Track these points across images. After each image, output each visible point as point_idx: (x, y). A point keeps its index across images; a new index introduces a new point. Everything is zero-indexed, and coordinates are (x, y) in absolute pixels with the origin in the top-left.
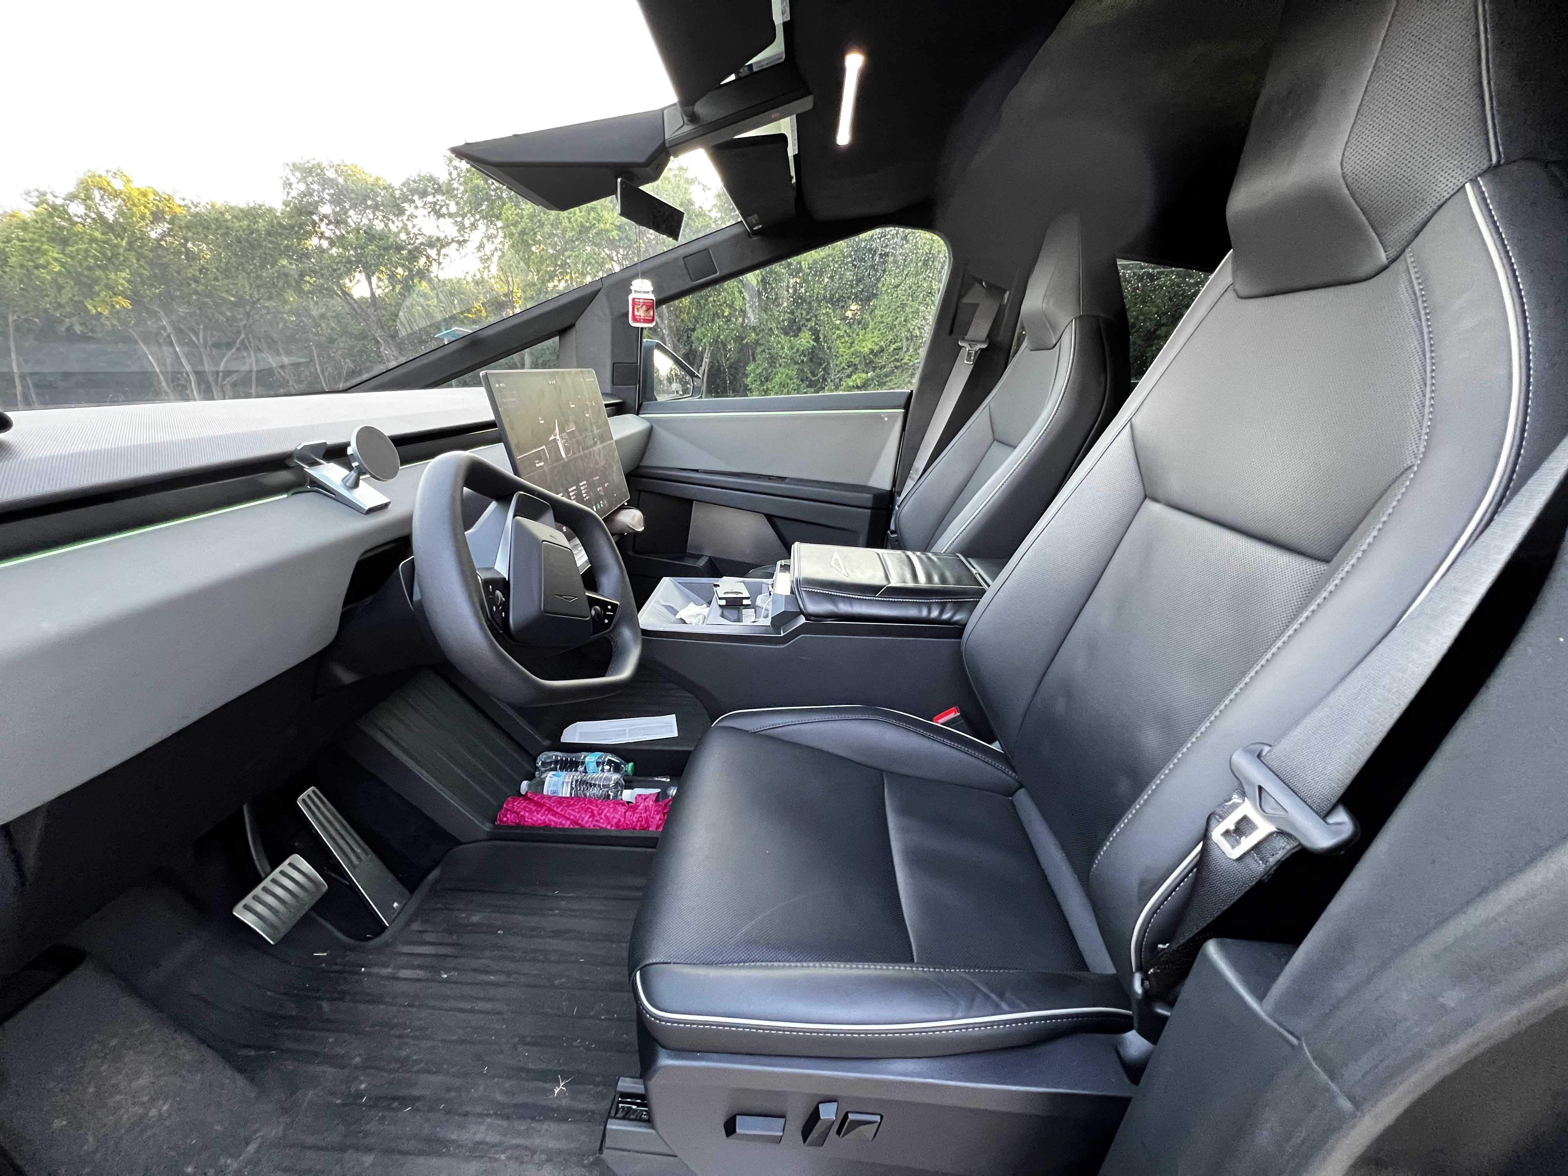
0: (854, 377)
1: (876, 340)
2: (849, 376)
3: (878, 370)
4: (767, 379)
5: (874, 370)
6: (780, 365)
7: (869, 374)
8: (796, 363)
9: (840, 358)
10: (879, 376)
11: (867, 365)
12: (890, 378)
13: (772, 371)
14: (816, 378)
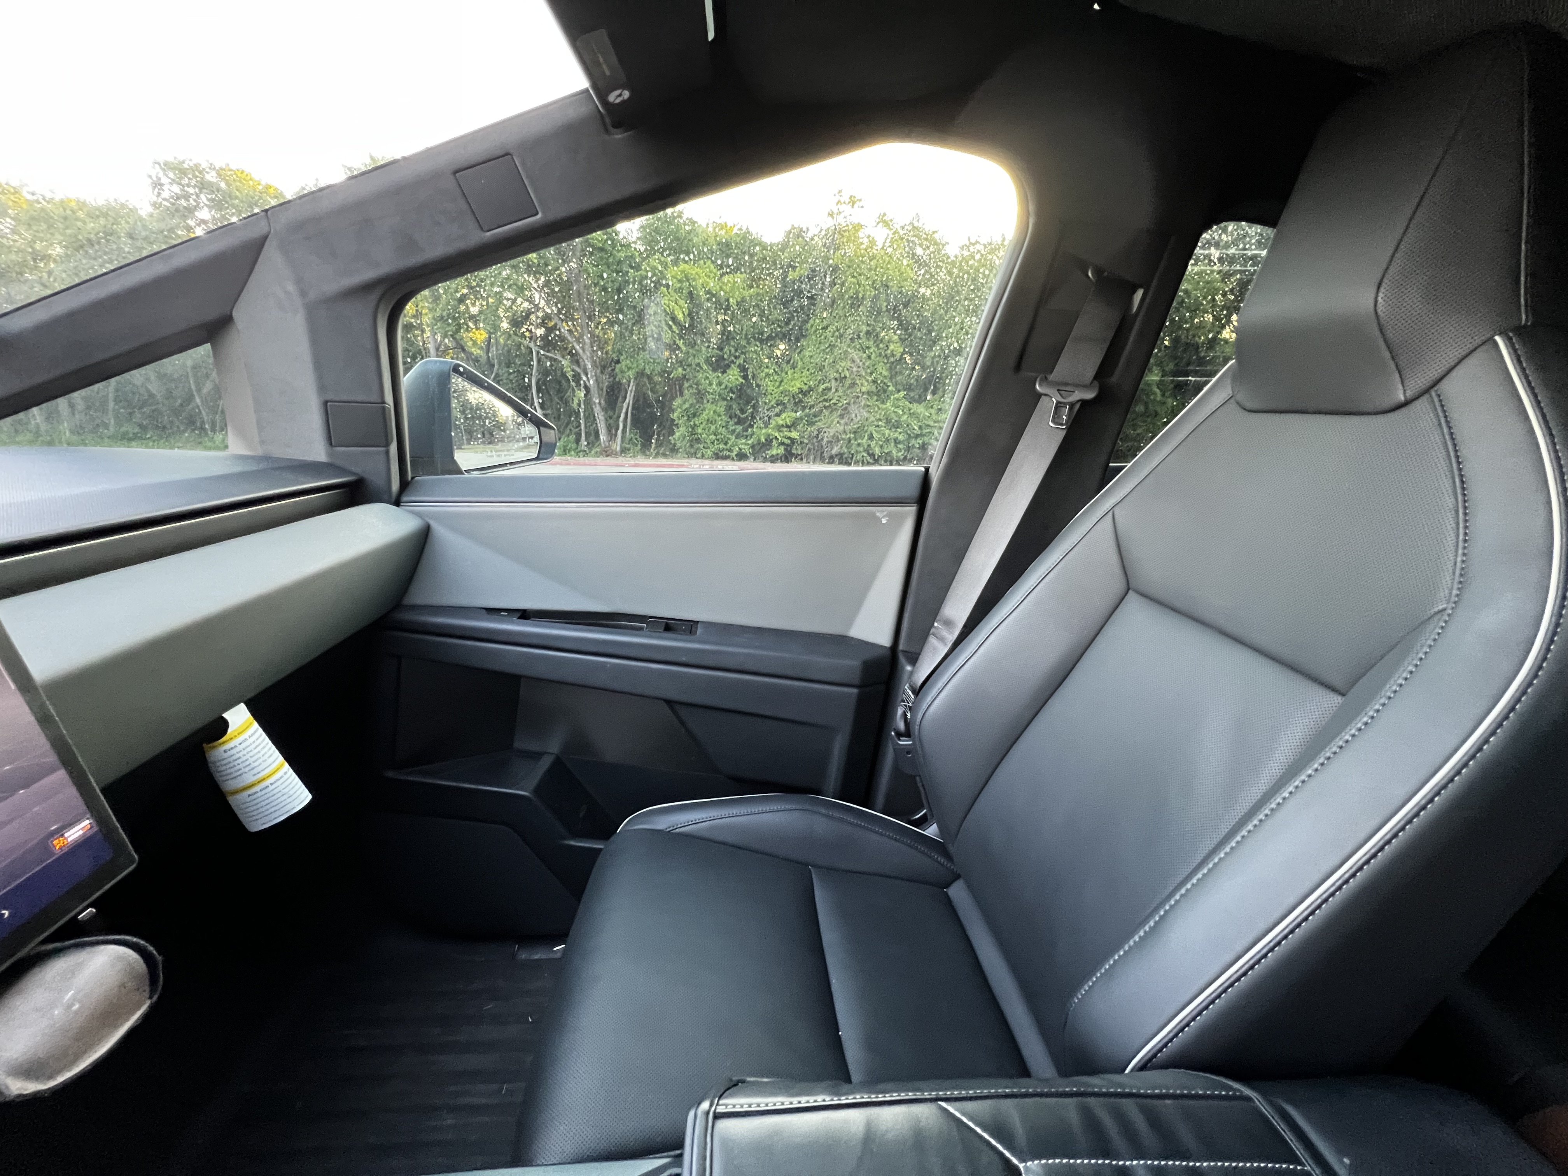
0: (783, 416)
1: (805, 380)
2: (778, 415)
3: (807, 411)
4: (694, 415)
5: (804, 408)
6: (708, 401)
7: (798, 414)
8: (725, 399)
9: (769, 397)
10: (807, 415)
11: (796, 404)
13: (700, 407)
14: (745, 415)
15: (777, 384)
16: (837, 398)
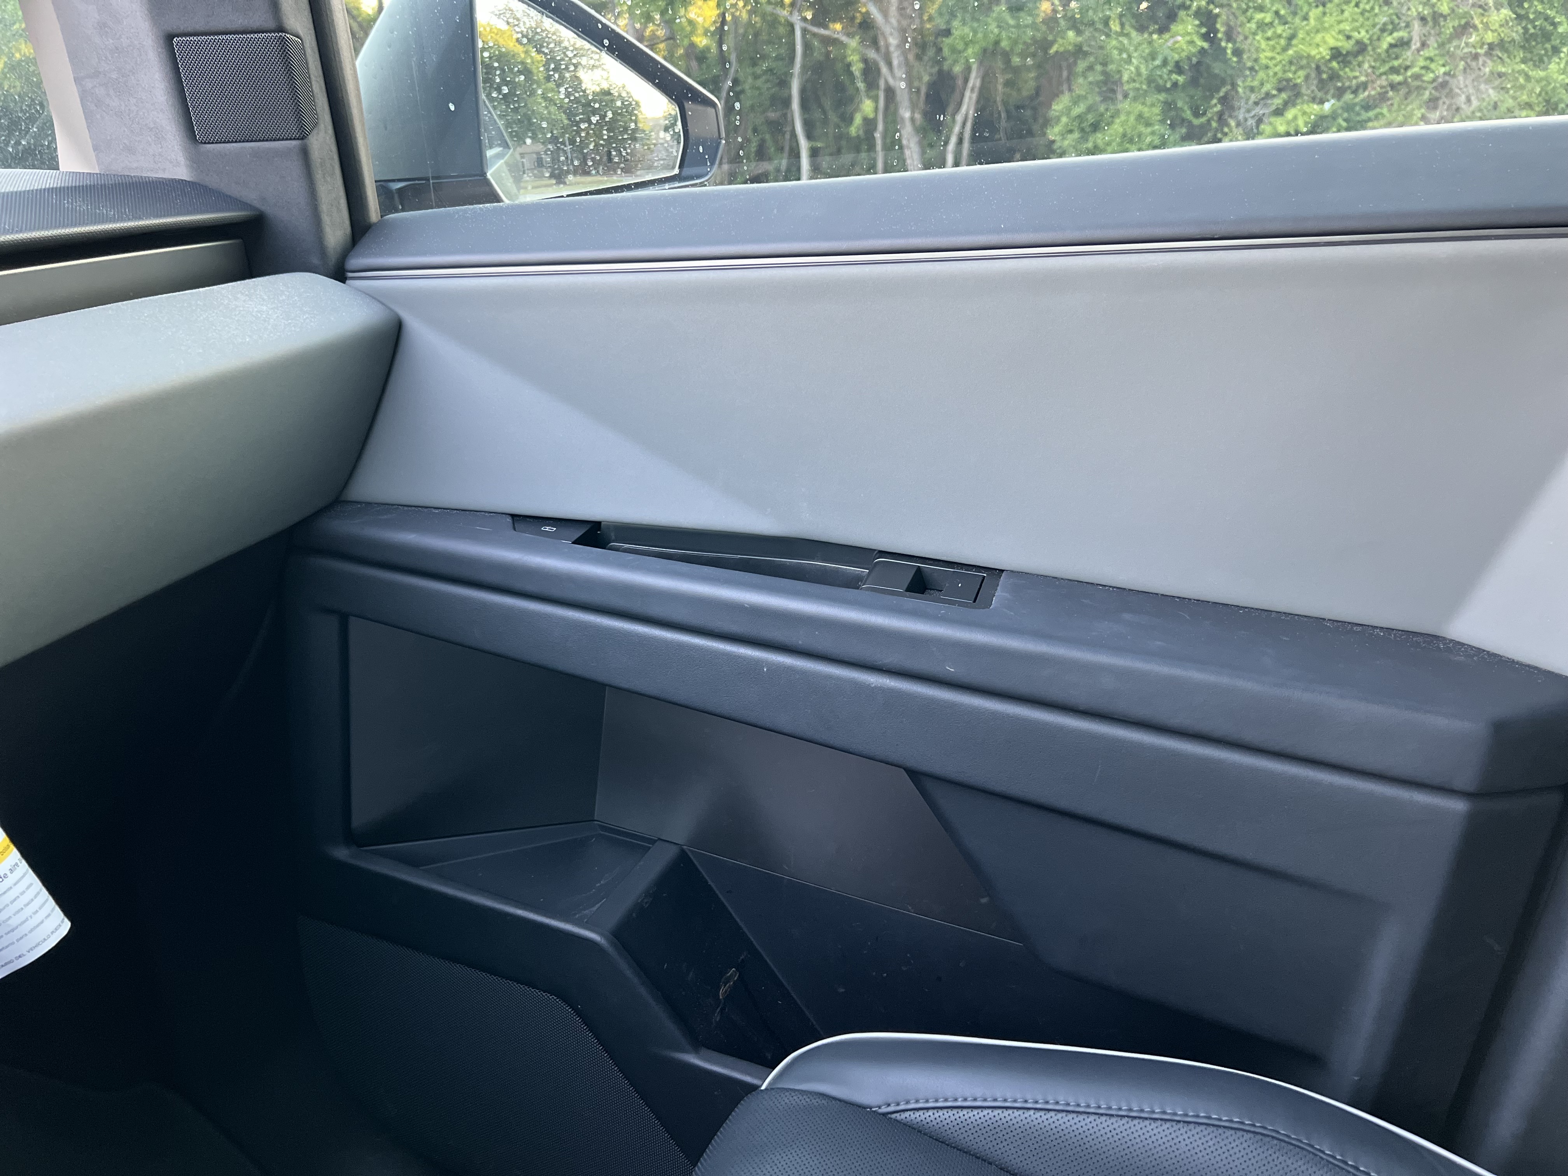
0: (1290, 114)
1: (1346, 27)
2: (1279, 112)
3: (1348, 96)
4: (1095, 127)
5: (1340, 93)
6: (1126, 96)
7: (1327, 106)
8: (1160, 89)
9: (1261, 75)
10: (1349, 108)
11: (1322, 85)
12: (1378, 110)
13: (1107, 110)
14: (1203, 120)
15: (1283, 42)
16: (1422, 63)
